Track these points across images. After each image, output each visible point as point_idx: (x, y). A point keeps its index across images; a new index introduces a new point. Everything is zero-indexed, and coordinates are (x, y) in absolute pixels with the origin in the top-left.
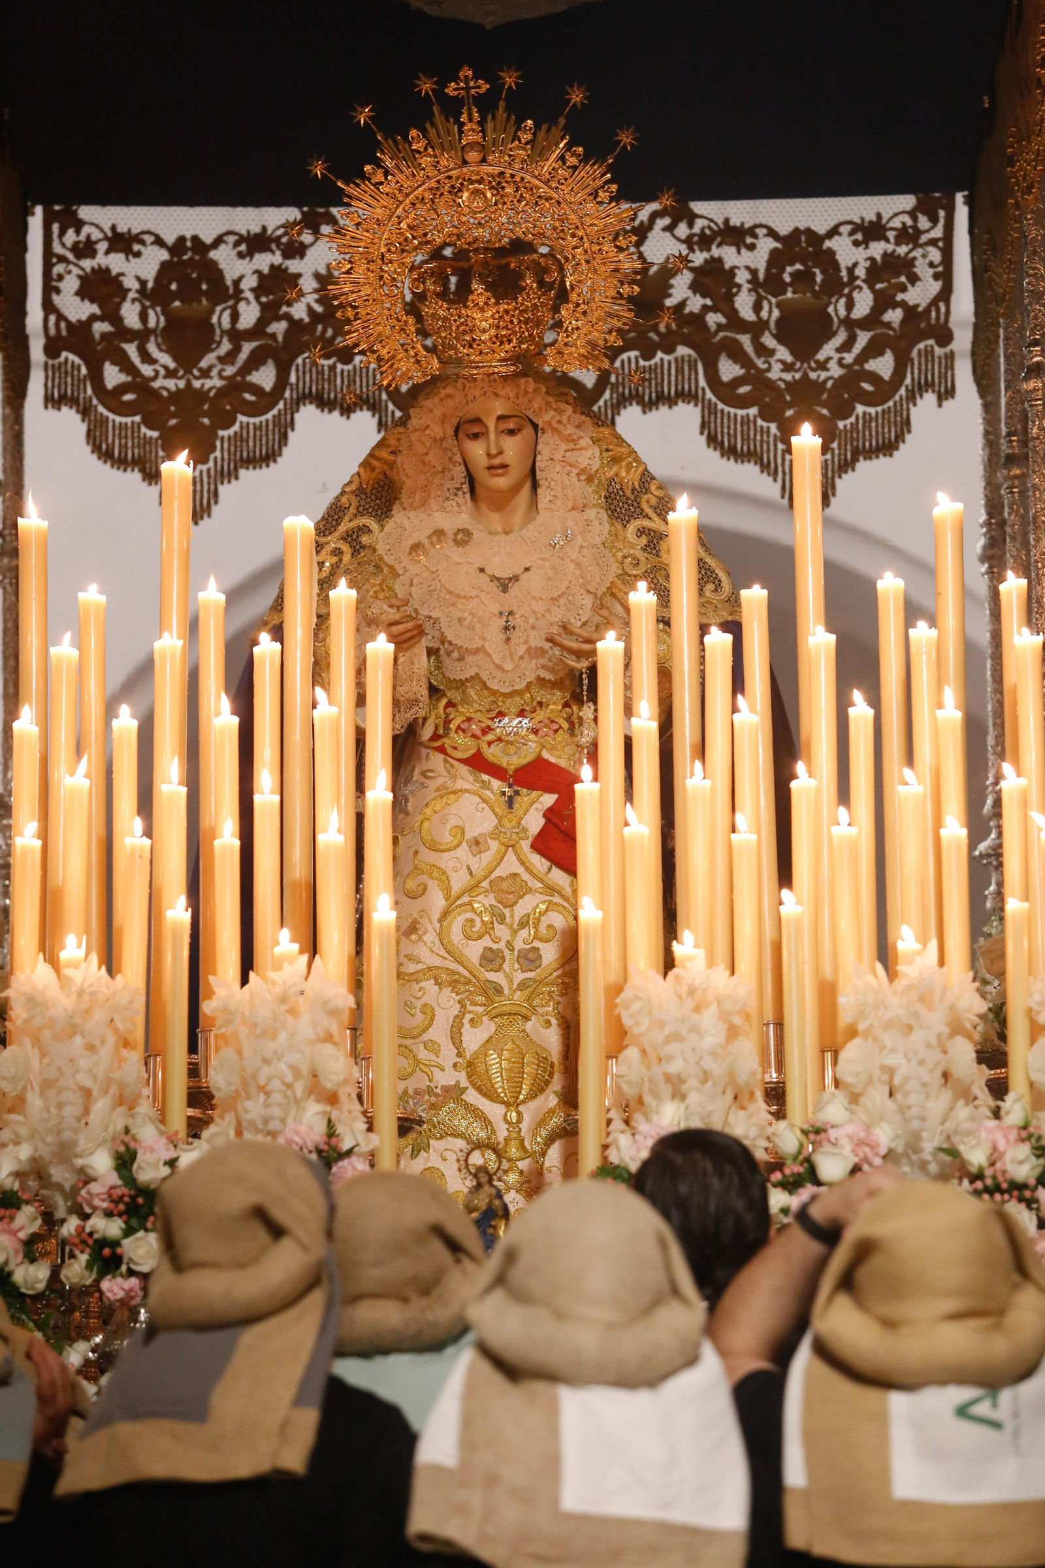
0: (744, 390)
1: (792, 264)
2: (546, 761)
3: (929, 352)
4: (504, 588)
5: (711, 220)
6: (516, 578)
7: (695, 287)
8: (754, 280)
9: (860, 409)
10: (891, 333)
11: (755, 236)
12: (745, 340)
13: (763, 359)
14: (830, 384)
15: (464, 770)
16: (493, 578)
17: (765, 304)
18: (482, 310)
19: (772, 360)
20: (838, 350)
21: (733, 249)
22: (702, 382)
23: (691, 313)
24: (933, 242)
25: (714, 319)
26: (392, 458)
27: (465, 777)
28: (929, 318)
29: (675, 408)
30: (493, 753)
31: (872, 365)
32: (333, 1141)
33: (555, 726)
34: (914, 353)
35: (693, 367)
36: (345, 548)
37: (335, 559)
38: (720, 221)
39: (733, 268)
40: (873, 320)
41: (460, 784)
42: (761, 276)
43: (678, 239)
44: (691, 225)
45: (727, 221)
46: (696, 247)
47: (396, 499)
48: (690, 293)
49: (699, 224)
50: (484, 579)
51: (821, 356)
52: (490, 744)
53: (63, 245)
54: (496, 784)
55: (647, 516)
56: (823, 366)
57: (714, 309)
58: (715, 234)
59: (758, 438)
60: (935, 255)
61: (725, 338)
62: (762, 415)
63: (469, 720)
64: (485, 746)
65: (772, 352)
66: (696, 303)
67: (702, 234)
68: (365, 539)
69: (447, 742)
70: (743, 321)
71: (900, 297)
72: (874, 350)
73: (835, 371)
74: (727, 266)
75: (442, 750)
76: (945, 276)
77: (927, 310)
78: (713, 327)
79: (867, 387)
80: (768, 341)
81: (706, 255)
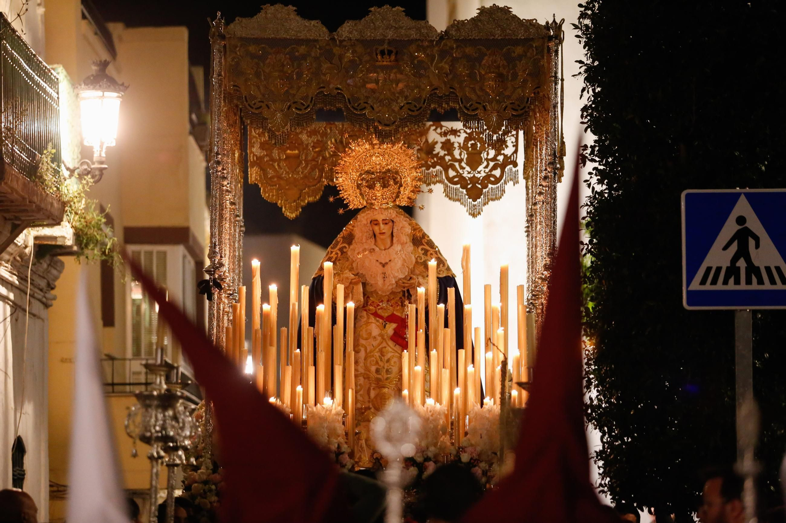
0: (456, 179)
1: (471, 141)
2: (395, 314)
3: (511, 169)
4: (384, 266)
5: (447, 128)
6: (387, 263)
7: (442, 148)
8: (460, 146)
9: (490, 186)
10: (500, 163)
11: (460, 133)
12: (457, 164)
13: (462, 170)
14: (481, 178)
15: (372, 317)
16: (381, 263)
17: (463, 153)
18: (378, 191)
19: (465, 170)
20: (484, 168)
21: (454, 136)
22: (444, 177)
23: (441, 156)
24: (513, 135)
25: (448, 158)
26: (352, 228)
27: (372, 319)
28: (511, 159)
29: (436, 185)
30: (380, 312)
31: (494, 172)
32: (339, 450)
33: (397, 304)
34: (506, 170)
35: (441, 172)
36: (339, 252)
37: (336, 256)
38: (450, 128)
39: (453, 142)
40: (494, 159)
41: (370, 321)
42: (462, 145)
43: (438, 133)
44: (441, 129)
45: (452, 128)
46: (443, 136)
47: (353, 239)
48: (441, 150)
49: (444, 129)
50: (378, 264)
51: (479, 169)
52: (379, 309)
53: (255, 133)
54: (381, 321)
55: (424, 245)
56: (479, 172)
57: (448, 155)
58: (448, 132)
59: (460, 194)
60: (513, 139)
61: (451, 164)
62: (461, 187)
63: (373, 302)
64: (378, 310)
65: (464, 168)
66: (442, 153)
67: (445, 132)
68: (345, 250)
69: (367, 308)
70: (456, 158)
71: (502, 152)
72: (494, 168)
73: (483, 174)
74: (452, 142)
75: (366, 310)
76: (516, 146)
77: (511, 156)
78: (447, 160)
79: (492, 179)
80: (463, 164)
81: (445, 138)
